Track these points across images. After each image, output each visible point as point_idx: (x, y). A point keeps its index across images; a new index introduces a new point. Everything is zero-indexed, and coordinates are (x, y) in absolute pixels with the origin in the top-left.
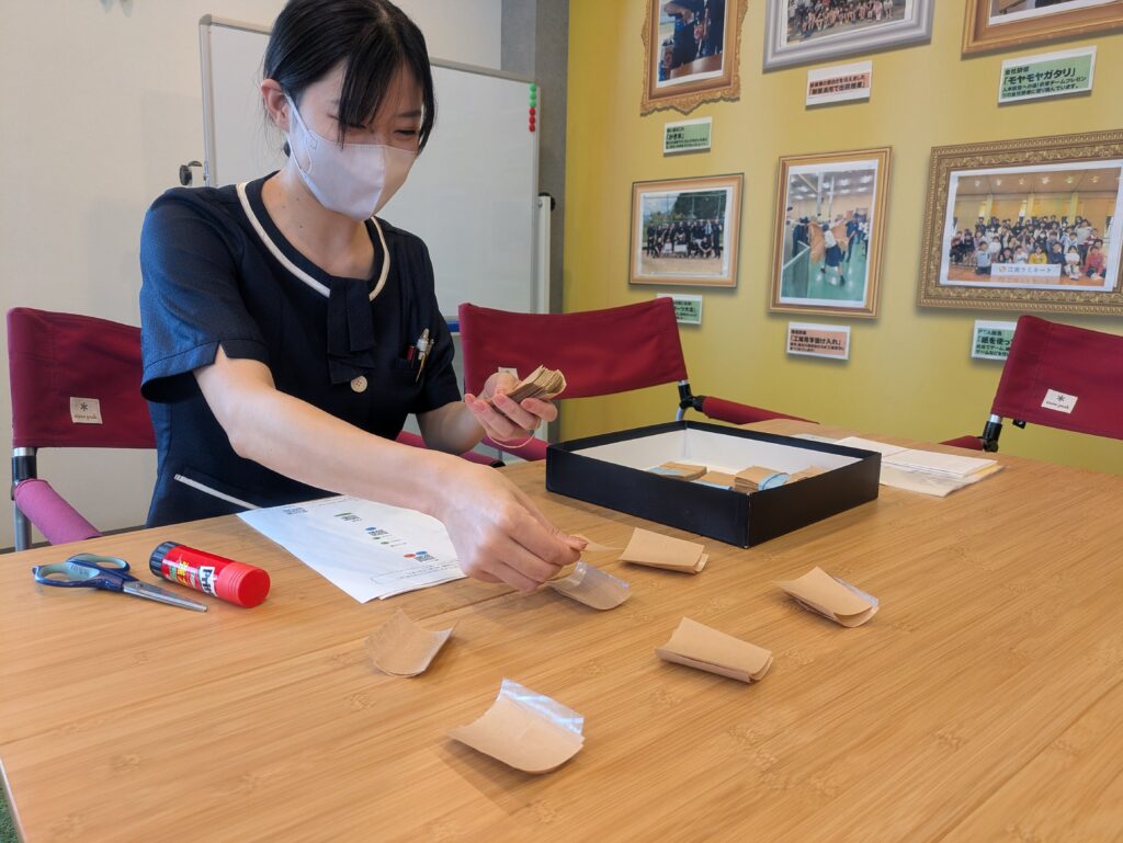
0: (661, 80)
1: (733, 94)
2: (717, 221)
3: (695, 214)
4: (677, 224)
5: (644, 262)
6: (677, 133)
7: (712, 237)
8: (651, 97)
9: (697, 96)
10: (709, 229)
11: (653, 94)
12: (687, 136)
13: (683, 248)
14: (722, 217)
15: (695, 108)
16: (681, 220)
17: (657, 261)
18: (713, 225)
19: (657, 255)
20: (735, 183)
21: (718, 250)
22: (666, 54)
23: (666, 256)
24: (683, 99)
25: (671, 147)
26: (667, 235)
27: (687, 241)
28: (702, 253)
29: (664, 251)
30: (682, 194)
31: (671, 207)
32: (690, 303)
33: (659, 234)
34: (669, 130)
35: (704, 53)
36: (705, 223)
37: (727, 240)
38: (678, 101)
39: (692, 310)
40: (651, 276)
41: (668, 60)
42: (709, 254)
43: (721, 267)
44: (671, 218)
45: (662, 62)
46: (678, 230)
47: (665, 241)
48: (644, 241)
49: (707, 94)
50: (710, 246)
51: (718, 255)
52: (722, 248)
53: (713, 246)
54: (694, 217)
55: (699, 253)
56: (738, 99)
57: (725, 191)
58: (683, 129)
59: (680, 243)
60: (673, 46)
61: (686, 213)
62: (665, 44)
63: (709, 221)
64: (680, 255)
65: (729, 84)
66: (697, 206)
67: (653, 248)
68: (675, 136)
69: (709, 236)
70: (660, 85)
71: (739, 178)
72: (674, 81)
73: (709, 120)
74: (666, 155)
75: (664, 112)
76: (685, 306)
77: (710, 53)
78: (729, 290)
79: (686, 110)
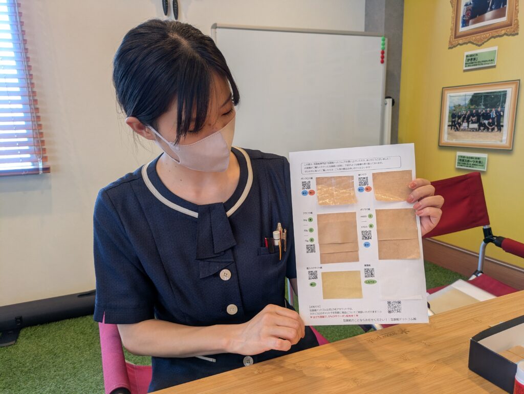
0: (463, 26)
1: (514, 31)
2: (499, 109)
3: (484, 105)
4: (471, 112)
5: (449, 134)
6: (473, 57)
7: (495, 119)
8: (456, 37)
9: (488, 34)
10: (493, 114)
11: (457, 35)
12: (480, 59)
13: (476, 126)
14: (503, 107)
15: (485, 42)
16: (474, 109)
17: (458, 133)
18: (497, 112)
19: (457, 130)
20: (514, 86)
21: (500, 127)
22: (467, 11)
23: (464, 130)
24: (478, 36)
25: (469, 66)
26: (464, 117)
27: (478, 121)
28: (488, 129)
29: (462, 128)
30: (475, 94)
31: (467, 102)
32: (479, 158)
33: (459, 117)
34: (467, 56)
35: (493, 7)
36: (491, 111)
37: (506, 121)
38: (474, 38)
39: (480, 162)
40: (454, 142)
41: (468, 14)
42: (493, 129)
43: (502, 138)
44: (468, 107)
45: (464, 16)
46: (472, 115)
47: (463, 121)
48: (449, 121)
49: (494, 33)
50: (494, 124)
51: (500, 129)
52: (502, 126)
53: (497, 124)
54: (483, 107)
55: (486, 128)
56: (517, 34)
57: (506, 91)
58: (477, 55)
59: (473, 123)
60: (471, 6)
61: (478, 105)
62: (466, 5)
63: (493, 110)
64: (473, 130)
65: (511, 25)
66: (485, 100)
67: (455, 125)
68: (472, 59)
69: (493, 119)
70: (462, 30)
71: (517, 83)
72: (472, 27)
73: (495, 48)
74: (465, 71)
75: (464, 46)
76: (476, 160)
77: (498, 7)
78: (507, 151)
79: (480, 43)
